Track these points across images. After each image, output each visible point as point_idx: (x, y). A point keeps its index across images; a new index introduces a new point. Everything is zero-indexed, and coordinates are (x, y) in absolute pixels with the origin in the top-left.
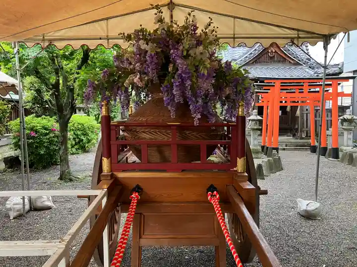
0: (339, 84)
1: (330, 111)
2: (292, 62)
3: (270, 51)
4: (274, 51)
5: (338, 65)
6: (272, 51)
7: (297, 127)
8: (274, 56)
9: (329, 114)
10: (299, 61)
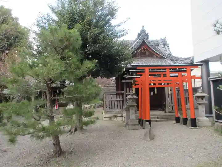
0: (192, 70)
1: (187, 91)
2: (159, 56)
3: (142, 49)
4: (145, 49)
5: (190, 58)
6: (144, 49)
7: (165, 103)
8: (145, 53)
9: (187, 93)
10: (164, 56)
